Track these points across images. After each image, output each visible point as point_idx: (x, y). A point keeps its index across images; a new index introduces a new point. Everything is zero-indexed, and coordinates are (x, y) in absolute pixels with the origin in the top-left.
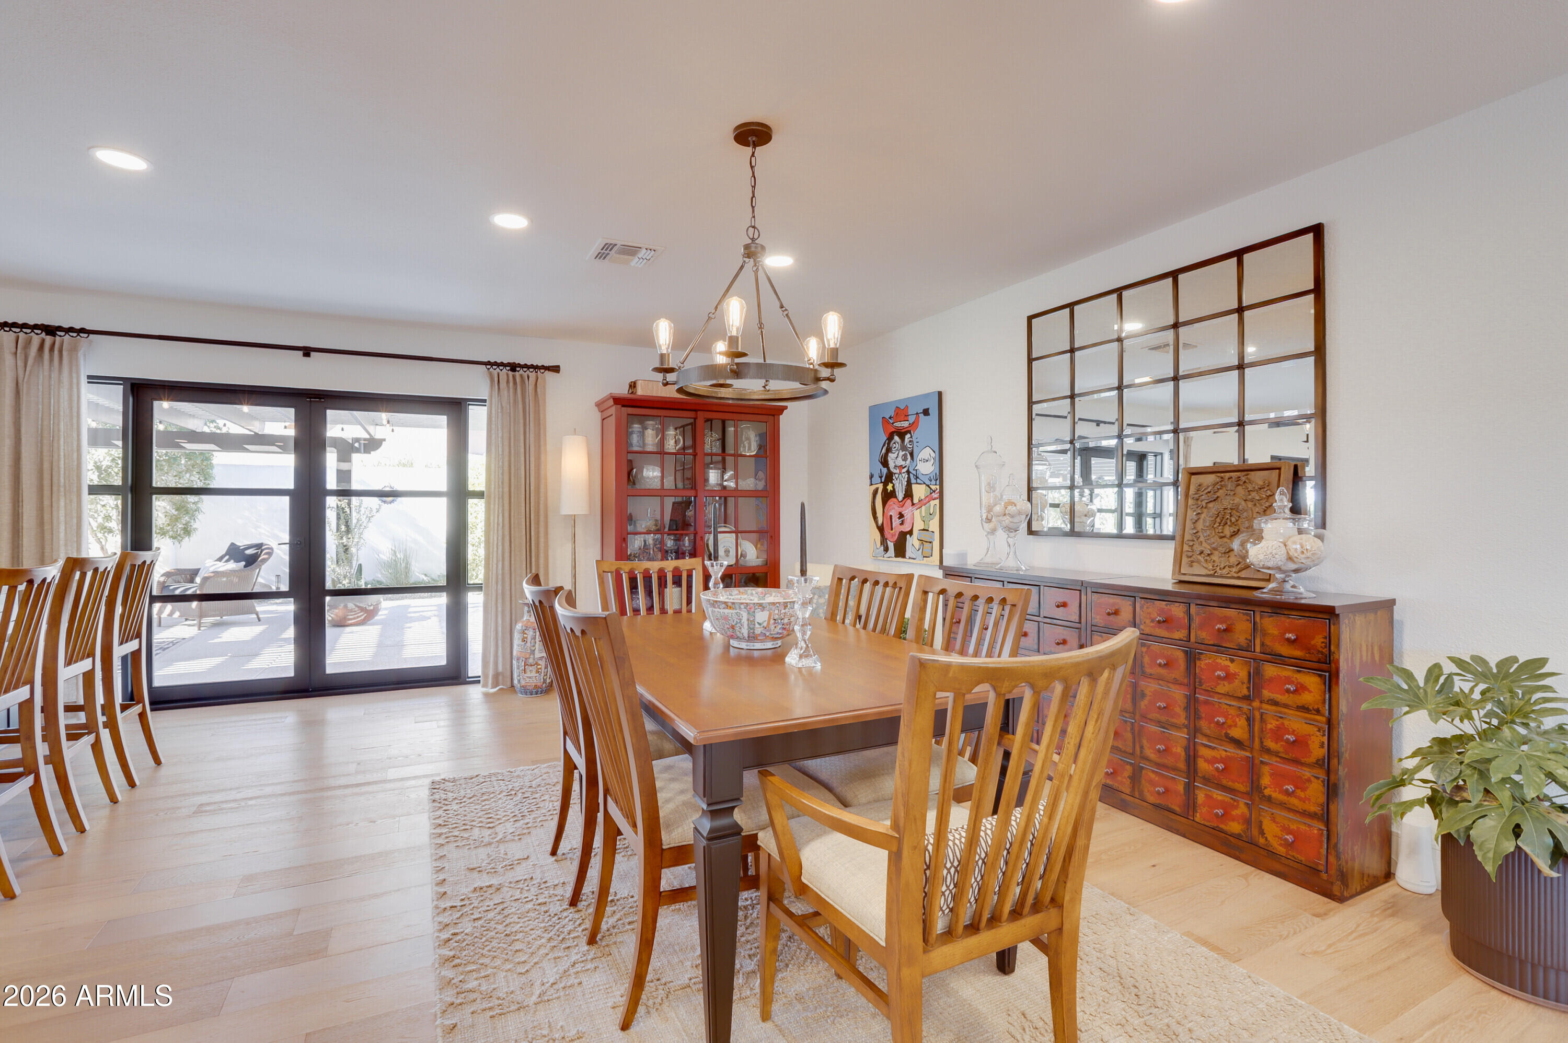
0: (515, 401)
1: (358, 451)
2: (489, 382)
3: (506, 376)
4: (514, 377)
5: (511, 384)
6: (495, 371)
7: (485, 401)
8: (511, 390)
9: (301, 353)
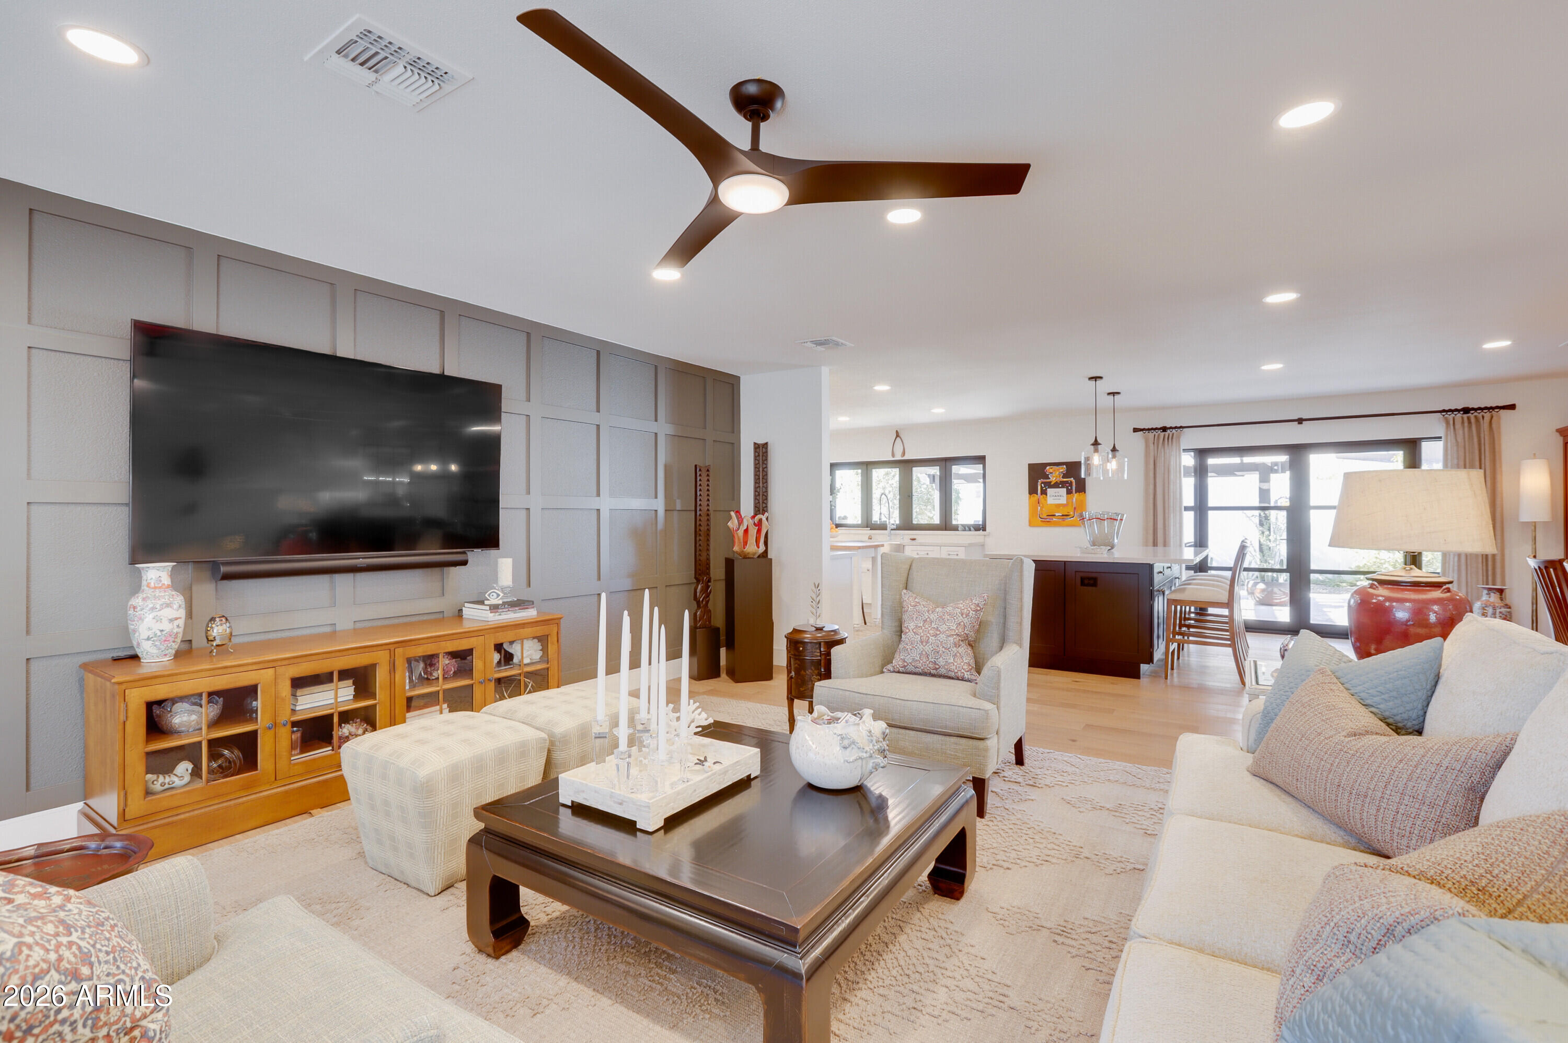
0: (1471, 437)
1: (1276, 471)
2: (1444, 425)
3: (1461, 419)
4: (1469, 418)
5: (1466, 424)
6: (1450, 416)
7: (1440, 438)
8: (1466, 429)
9: (1297, 423)
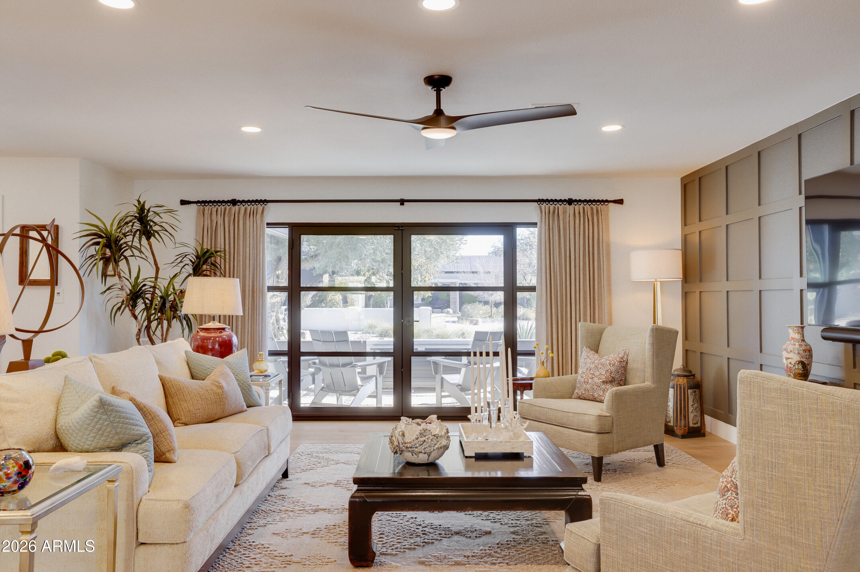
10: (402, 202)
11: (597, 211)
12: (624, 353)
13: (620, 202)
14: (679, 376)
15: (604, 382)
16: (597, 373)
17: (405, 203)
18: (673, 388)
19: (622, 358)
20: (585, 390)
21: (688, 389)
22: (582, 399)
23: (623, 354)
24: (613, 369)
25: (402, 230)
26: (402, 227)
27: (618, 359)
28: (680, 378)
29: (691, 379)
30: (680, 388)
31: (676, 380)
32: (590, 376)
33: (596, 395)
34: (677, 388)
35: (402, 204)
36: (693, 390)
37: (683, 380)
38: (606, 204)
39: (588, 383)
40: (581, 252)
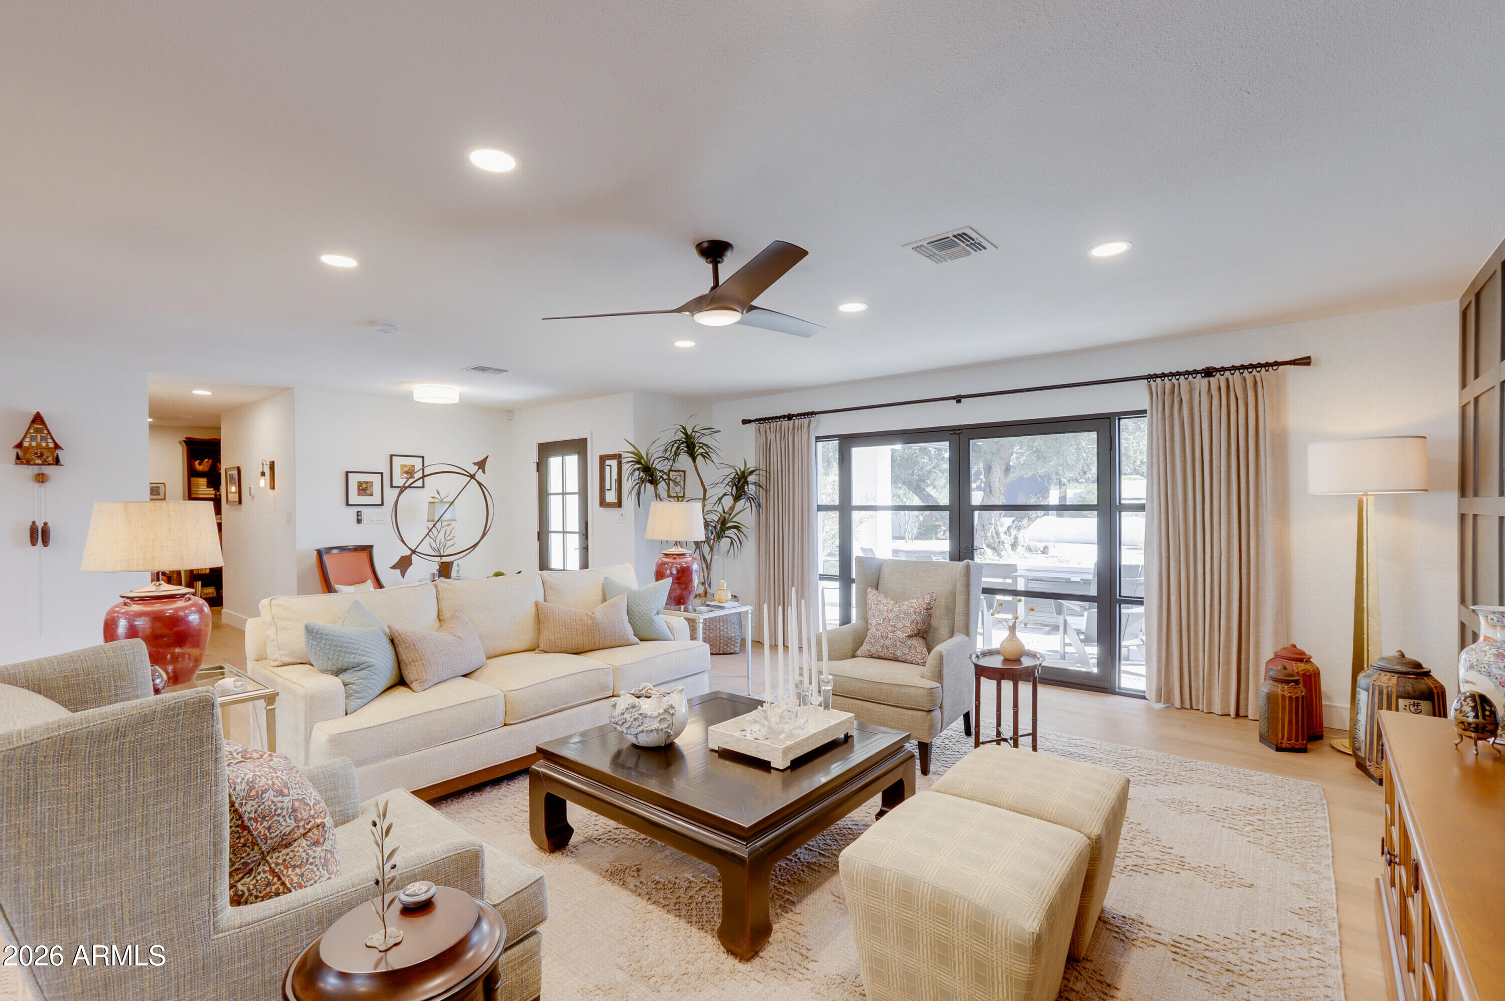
10: (958, 399)
11: (1256, 382)
12: (932, 597)
13: (1305, 361)
14: (1382, 670)
15: (910, 637)
16: (899, 625)
17: (963, 400)
18: (1367, 690)
19: (929, 604)
20: (882, 647)
21: (1398, 697)
22: (876, 658)
23: (929, 599)
24: (919, 619)
25: (959, 434)
26: (959, 430)
27: (924, 606)
28: (1383, 673)
29: (1411, 680)
30: (1381, 693)
31: (1375, 677)
32: (890, 629)
33: (899, 653)
34: (1373, 692)
35: (959, 401)
36: (1412, 701)
37: (1389, 679)
38: (1275, 368)
39: (887, 638)
40: (1222, 449)
